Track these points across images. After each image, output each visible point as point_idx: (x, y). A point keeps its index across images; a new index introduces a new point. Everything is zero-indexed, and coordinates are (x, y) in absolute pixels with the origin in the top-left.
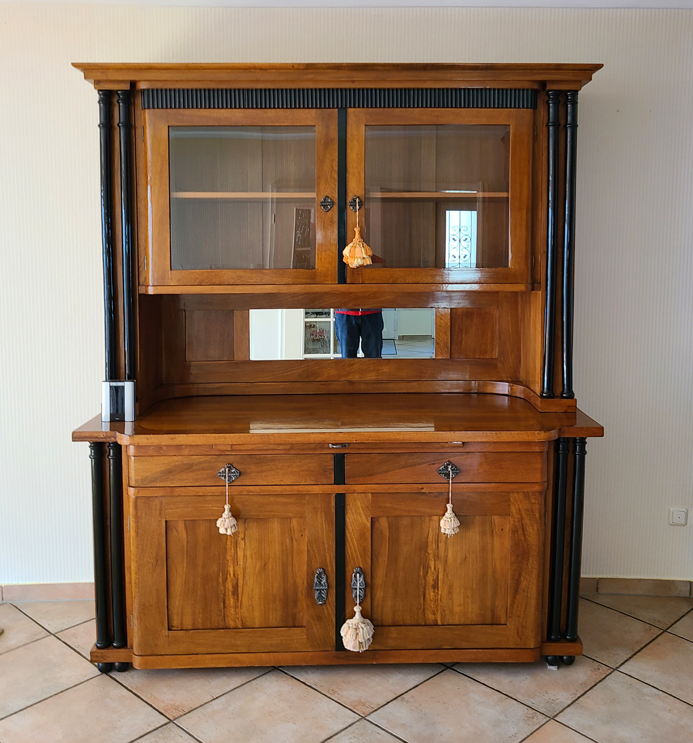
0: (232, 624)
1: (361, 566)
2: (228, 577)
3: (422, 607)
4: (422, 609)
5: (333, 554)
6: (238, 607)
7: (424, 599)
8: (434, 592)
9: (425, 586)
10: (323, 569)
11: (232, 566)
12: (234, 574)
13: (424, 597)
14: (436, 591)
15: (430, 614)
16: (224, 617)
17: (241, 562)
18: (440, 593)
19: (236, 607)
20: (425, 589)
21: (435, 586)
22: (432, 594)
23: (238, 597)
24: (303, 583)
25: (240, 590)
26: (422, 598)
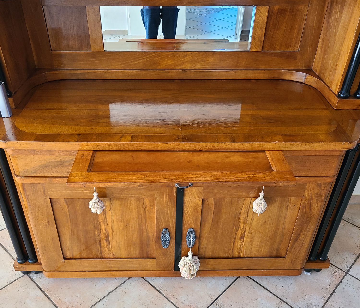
0: (107, 256)
1: (193, 227)
2: (101, 231)
3: (232, 248)
4: (231, 250)
5: (174, 221)
6: (110, 248)
7: (234, 244)
8: (241, 241)
9: (235, 237)
10: (167, 228)
11: (103, 225)
12: (105, 230)
13: (234, 243)
14: (242, 240)
15: (236, 252)
16: (101, 252)
17: (109, 224)
18: (244, 241)
19: (108, 248)
20: (235, 239)
21: (242, 237)
22: (239, 242)
23: (109, 242)
24: (153, 235)
25: (110, 238)
26: (233, 244)
